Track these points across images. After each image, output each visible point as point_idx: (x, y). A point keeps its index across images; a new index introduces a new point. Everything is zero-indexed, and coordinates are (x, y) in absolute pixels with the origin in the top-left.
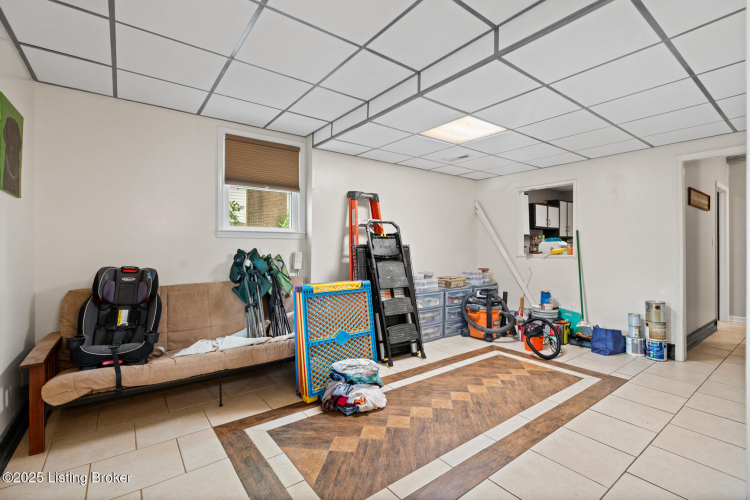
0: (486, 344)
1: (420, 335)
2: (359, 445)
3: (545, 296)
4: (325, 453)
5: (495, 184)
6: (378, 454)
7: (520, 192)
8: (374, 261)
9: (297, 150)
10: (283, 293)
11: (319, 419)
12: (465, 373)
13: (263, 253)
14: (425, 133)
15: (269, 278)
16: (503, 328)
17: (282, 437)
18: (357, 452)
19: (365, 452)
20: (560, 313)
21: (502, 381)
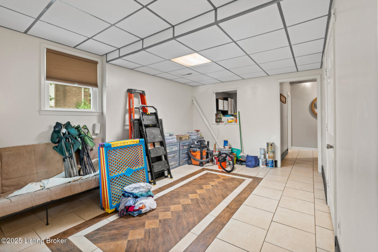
0: (201, 168)
1: (169, 166)
2: (145, 233)
3: (226, 142)
4: (126, 242)
5: (201, 89)
6: (157, 236)
7: (214, 93)
8: (144, 128)
9: (96, 63)
10: (89, 148)
11: (118, 222)
12: (194, 183)
13: (74, 124)
14: (172, 60)
15: (79, 139)
16: (208, 159)
17: (95, 237)
18: (145, 237)
19: (149, 236)
20: (232, 150)
21: (212, 186)
